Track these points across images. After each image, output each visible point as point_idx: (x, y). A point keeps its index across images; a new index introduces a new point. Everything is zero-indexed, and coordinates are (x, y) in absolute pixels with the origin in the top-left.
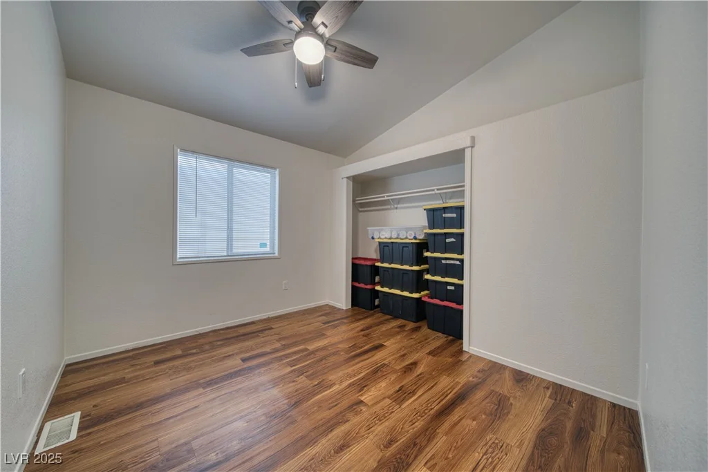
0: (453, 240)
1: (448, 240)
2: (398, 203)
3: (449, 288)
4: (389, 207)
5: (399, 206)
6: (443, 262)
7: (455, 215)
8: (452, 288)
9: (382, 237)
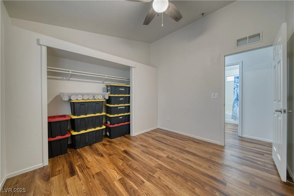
0: (122, 99)
1: (120, 99)
2: (71, 77)
3: (120, 118)
4: (61, 78)
5: (71, 79)
6: (119, 108)
7: (124, 89)
8: (122, 117)
9: (79, 99)
